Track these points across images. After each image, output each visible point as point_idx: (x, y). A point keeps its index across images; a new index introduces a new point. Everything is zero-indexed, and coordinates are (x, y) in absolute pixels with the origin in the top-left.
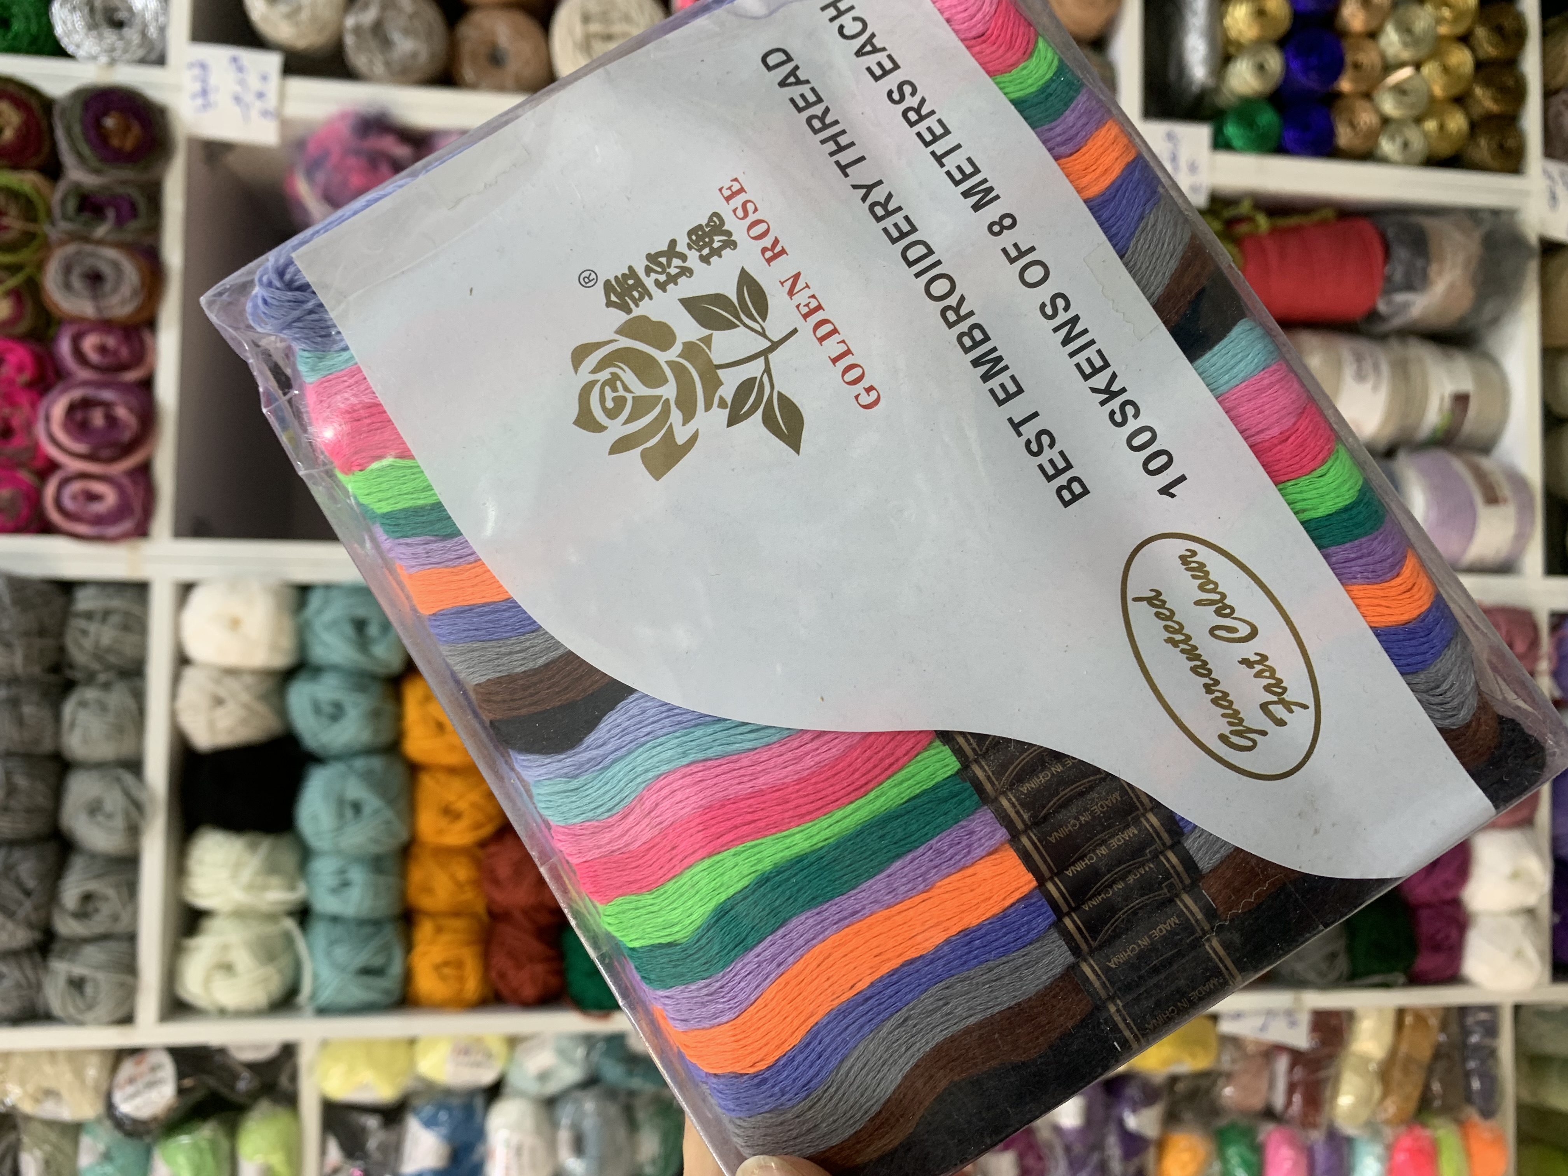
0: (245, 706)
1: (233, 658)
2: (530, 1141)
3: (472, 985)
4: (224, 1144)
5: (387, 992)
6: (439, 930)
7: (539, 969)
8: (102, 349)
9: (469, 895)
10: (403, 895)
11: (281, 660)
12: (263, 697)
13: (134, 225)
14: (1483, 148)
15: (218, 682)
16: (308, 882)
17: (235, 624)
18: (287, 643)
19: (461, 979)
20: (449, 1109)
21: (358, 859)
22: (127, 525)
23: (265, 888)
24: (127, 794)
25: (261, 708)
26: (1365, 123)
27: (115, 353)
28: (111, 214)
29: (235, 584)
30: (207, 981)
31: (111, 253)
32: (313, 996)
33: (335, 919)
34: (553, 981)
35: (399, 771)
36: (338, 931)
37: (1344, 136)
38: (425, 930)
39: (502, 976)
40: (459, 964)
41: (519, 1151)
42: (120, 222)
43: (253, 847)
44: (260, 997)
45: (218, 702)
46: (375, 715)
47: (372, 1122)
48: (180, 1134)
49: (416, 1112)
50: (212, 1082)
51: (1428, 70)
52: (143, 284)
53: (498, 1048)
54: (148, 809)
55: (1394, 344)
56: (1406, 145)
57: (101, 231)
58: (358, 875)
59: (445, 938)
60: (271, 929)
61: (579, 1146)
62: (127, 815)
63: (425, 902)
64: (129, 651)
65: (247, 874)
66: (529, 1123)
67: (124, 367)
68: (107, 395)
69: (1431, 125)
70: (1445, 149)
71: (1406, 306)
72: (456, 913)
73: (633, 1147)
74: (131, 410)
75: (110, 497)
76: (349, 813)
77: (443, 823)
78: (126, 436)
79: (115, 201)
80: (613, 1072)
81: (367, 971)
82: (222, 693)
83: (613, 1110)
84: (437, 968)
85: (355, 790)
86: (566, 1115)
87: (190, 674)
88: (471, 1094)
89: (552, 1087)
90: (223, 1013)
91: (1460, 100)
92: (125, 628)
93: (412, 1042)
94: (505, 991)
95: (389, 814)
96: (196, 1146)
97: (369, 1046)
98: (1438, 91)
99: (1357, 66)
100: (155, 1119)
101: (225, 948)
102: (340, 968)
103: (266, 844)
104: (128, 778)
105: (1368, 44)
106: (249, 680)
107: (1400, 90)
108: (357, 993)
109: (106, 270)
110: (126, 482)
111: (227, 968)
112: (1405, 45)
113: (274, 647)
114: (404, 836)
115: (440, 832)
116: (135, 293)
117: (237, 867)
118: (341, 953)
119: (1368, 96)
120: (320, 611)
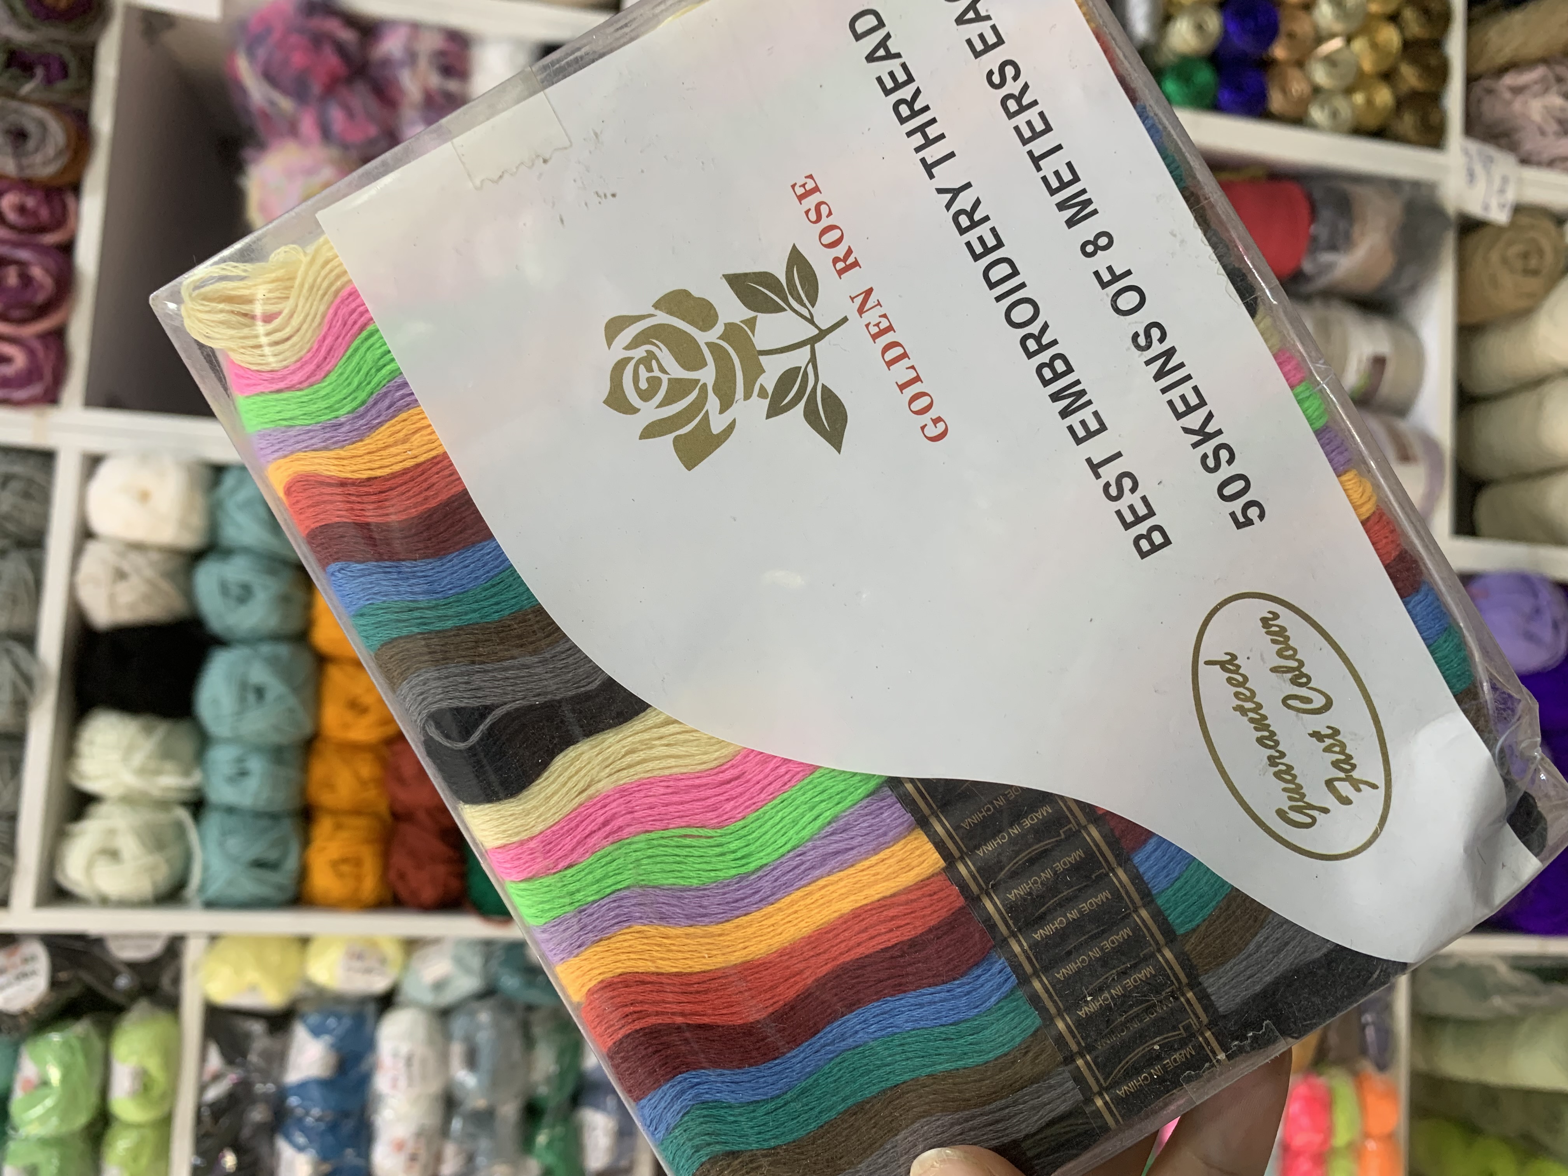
0: (150, 582)
1: (139, 532)
2: (421, 1050)
3: (369, 885)
4: (98, 1045)
5: (280, 888)
6: (339, 827)
7: (441, 870)
8: (22, 209)
9: (372, 794)
10: (303, 790)
11: (190, 540)
12: (170, 576)
13: (62, 86)
14: (1408, 122)
15: (122, 555)
16: (205, 771)
17: (144, 497)
18: (198, 521)
19: (359, 878)
20: (339, 1017)
21: (258, 749)
22: (36, 389)
23: (158, 772)
24: (16, 666)
25: (166, 586)
26: (1297, 91)
27: (35, 214)
28: (40, 72)
29: (145, 457)
30: (90, 866)
31: (38, 112)
32: (202, 888)
33: (230, 810)
34: (454, 884)
35: (305, 662)
36: (232, 821)
37: (1276, 101)
38: (323, 828)
39: (402, 876)
40: (357, 862)
41: (409, 1061)
42: (49, 81)
43: (148, 731)
44: (145, 887)
45: (121, 575)
46: (285, 600)
47: (257, 1028)
48: (50, 1032)
49: (303, 1017)
50: (87, 977)
51: (1359, 45)
52: (68, 146)
53: (393, 952)
54: (38, 684)
55: (1318, 304)
56: (1334, 114)
57: (27, 88)
58: (256, 765)
59: (345, 835)
60: (161, 817)
61: (471, 1060)
62: (15, 688)
63: (324, 798)
64: (29, 520)
65: (138, 758)
66: (421, 1032)
67: (43, 229)
68: (23, 254)
69: (1359, 98)
70: (1372, 122)
71: (1330, 266)
72: (357, 811)
73: (528, 1064)
74: (47, 270)
75: (19, 359)
76: (251, 697)
77: (349, 716)
78: (40, 298)
79: (45, 60)
80: (510, 982)
81: (260, 864)
82: (126, 567)
83: (509, 1023)
84: (335, 864)
85: (259, 674)
86: (459, 1025)
87: (93, 549)
88: (364, 1000)
89: (449, 997)
90: (104, 902)
91: (1388, 76)
92: (27, 495)
93: (304, 941)
94: (404, 894)
95: (292, 701)
96: (66, 1044)
97: (259, 942)
98: (1367, 65)
99: (1291, 36)
100: (25, 1013)
101: (112, 832)
102: (233, 859)
103: (162, 728)
104: (19, 651)
105: (1302, 14)
106: (155, 556)
107: (1330, 61)
108: (248, 887)
109: (31, 128)
110: (37, 346)
111: (113, 854)
112: (1337, 17)
113: (183, 524)
114: (308, 729)
115: (346, 726)
116: (59, 154)
117: (129, 751)
118: (234, 844)
119: (1300, 64)
120: (234, 491)
